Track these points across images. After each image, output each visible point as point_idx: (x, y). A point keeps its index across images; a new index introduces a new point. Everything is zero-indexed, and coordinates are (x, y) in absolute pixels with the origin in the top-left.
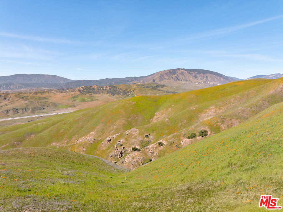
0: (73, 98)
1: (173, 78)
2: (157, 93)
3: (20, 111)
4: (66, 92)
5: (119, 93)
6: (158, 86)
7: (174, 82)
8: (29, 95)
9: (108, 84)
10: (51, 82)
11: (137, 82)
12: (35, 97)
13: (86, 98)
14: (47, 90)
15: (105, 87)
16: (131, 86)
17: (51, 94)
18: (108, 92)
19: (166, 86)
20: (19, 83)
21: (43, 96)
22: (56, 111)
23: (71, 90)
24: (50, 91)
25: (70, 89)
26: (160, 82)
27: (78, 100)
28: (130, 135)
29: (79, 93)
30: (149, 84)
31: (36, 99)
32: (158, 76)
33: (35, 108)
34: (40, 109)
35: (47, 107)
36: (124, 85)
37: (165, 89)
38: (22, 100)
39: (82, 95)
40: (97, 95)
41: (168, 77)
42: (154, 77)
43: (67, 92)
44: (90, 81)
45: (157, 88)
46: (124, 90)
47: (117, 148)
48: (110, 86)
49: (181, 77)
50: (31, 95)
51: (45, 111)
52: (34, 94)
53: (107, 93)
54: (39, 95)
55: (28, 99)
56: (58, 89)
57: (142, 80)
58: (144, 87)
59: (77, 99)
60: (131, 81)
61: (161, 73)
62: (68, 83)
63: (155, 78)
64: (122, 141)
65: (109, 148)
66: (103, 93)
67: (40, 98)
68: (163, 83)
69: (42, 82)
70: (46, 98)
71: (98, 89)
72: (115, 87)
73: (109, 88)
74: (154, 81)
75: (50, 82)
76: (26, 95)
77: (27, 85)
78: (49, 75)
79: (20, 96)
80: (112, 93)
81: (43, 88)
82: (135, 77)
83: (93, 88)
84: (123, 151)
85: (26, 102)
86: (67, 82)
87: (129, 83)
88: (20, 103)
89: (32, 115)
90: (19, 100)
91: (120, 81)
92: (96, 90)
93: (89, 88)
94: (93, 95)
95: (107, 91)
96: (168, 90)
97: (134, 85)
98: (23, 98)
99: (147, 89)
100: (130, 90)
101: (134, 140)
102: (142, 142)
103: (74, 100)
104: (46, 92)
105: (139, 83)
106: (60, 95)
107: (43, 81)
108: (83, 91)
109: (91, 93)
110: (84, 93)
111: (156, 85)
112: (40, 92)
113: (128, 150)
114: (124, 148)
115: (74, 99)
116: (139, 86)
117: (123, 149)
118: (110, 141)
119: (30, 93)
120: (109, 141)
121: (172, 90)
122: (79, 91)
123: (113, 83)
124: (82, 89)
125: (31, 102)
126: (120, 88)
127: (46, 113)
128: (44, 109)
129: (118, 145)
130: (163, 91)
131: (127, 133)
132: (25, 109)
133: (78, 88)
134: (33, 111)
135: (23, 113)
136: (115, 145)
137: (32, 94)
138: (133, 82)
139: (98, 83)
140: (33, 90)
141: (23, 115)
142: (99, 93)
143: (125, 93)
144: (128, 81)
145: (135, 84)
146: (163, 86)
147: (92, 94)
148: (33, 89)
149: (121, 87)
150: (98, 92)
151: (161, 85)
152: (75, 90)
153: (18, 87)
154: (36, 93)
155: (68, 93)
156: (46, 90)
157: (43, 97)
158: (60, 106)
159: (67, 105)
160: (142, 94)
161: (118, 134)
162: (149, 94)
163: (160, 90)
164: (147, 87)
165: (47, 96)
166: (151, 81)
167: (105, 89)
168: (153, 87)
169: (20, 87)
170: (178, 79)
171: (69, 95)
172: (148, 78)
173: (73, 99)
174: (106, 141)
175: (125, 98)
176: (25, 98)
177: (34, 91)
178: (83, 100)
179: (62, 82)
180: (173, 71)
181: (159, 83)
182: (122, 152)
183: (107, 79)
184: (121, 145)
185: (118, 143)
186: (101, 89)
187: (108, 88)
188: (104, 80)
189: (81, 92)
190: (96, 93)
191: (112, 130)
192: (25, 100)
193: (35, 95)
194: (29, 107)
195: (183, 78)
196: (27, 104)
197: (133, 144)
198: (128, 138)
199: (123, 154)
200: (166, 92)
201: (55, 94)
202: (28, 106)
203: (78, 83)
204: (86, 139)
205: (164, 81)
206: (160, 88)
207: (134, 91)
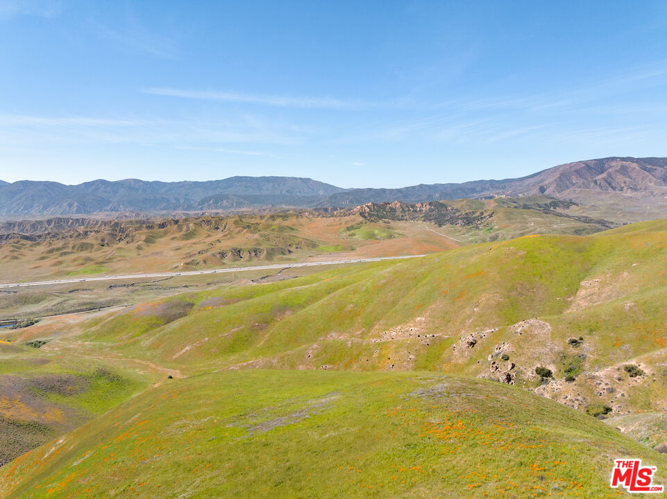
0: (348, 229)
1: (595, 182)
2: (553, 223)
3: (245, 255)
4: (333, 216)
5: (453, 221)
6: (555, 204)
7: (599, 193)
8: (258, 222)
9: (424, 197)
10: (300, 193)
11: (498, 194)
12: (271, 226)
13: (376, 232)
14: (295, 210)
15: (418, 205)
16: (483, 204)
17: (303, 220)
18: (427, 218)
19: (577, 205)
20: (238, 196)
21: (286, 224)
22: (315, 259)
23: (342, 211)
24: (299, 214)
25: (340, 209)
26: (559, 192)
27: (359, 235)
28: (527, 337)
29: (361, 219)
30: (529, 199)
31: (273, 230)
32: (555, 178)
33: (273, 249)
34: (283, 253)
35: (297, 248)
36: (465, 202)
37: (574, 211)
38: (247, 232)
39: (368, 223)
40: (401, 224)
41: (582, 180)
42: (542, 181)
43: (336, 216)
44: (383, 191)
45: (552, 209)
46: (467, 214)
47: (494, 363)
48: (430, 204)
49: (620, 179)
50: (263, 221)
51: (292, 256)
52: (268, 219)
53: (424, 221)
54: (279, 221)
55: (259, 231)
56: (315, 209)
57: (510, 187)
58: (515, 207)
59: (356, 231)
60: (482, 191)
61: (561, 169)
62: (334, 196)
63: (546, 182)
64: (506, 348)
65: (472, 361)
66: (414, 218)
67: (281, 229)
68: (566, 195)
69: (281, 192)
70: (292, 229)
71: (403, 211)
72: (442, 205)
73: (428, 207)
74: (542, 190)
75: (298, 194)
76: (253, 221)
77: (253, 200)
78: (296, 179)
79: (243, 223)
80: (435, 219)
81: (285, 207)
82: (492, 181)
83: (391, 208)
84: (513, 374)
85: (256, 236)
86: (331, 194)
87: (475, 195)
88: (245, 239)
89: (268, 265)
90: (242, 231)
91: (453, 190)
92: (399, 213)
93: (383, 207)
94: (392, 223)
95: (423, 215)
96: (584, 215)
97: (492, 201)
98: (249, 227)
99: (525, 210)
100: (482, 213)
101: (540, 349)
102: (561, 355)
103: (350, 235)
104: (292, 215)
105: (504, 196)
106: (322, 222)
107: (284, 192)
108: (369, 214)
109: (387, 220)
110: (373, 219)
111: (548, 201)
112: (281, 216)
113: (525, 371)
114: (513, 366)
115: (351, 232)
116: (504, 203)
117: (512, 368)
118: (474, 344)
119: (262, 217)
120: (472, 344)
121: (594, 215)
122: (362, 214)
123: (437, 195)
124: (368, 210)
125: (265, 236)
126: (455, 207)
127: (296, 261)
128: (290, 252)
129: (497, 355)
130: (567, 216)
131: (519, 331)
132: (255, 251)
133: (359, 207)
134: (270, 256)
135: (250, 258)
136: (490, 356)
137: (266, 218)
138: (486, 193)
139: (400, 195)
140: (264, 210)
141: (251, 263)
142: (406, 220)
143: (469, 221)
144: (473, 190)
145: (491, 198)
146: (568, 204)
147: (390, 221)
148: (264, 207)
149: (459, 205)
150: (402, 216)
151: (562, 202)
152: (352, 211)
153: (237, 203)
154: (273, 218)
155: (337, 219)
156: (291, 212)
157: (288, 227)
158: (322, 247)
159: (338, 246)
160: (513, 223)
161: (493, 330)
162: (532, 224)
163: (560, 215)
164: (525, 207)
165: (294, 225)
166: (535, 191)
167: (420, 211)
168: (540, 206)
169: (240, 204)
170: (610, 184)
171: (341, 224)
172: (527, 182)
173: (349, 233)
174: (463, 343)
175: (468, 232)
176: (252, 229)
177: (267, 214)
178: (371, 236)
179: (321, 192)
180: (595, 164)
181: (558, 196)
182: (509, 375)
183: (421, 186)
184: (506, 358)
185: (497, 351)
186: (409, 210)
187: (426, 208)
188: (414, 187)
189: (365, 217)
190: (399, 220)
191: (470, 317)
192: (252, 232)
193: (270, 222)
194: (261, 247)
195: (625, 183)
196: (257, 240)
197: (538, 359)
198: (522, 343)
199: (513, 381)
200: (579, 219)
201: (311, 220)
202: (259, 244)
203: (357, 195)
204: (407, 331)
205: (570, 189)
206: (559, 210)
207: (491, 216)
